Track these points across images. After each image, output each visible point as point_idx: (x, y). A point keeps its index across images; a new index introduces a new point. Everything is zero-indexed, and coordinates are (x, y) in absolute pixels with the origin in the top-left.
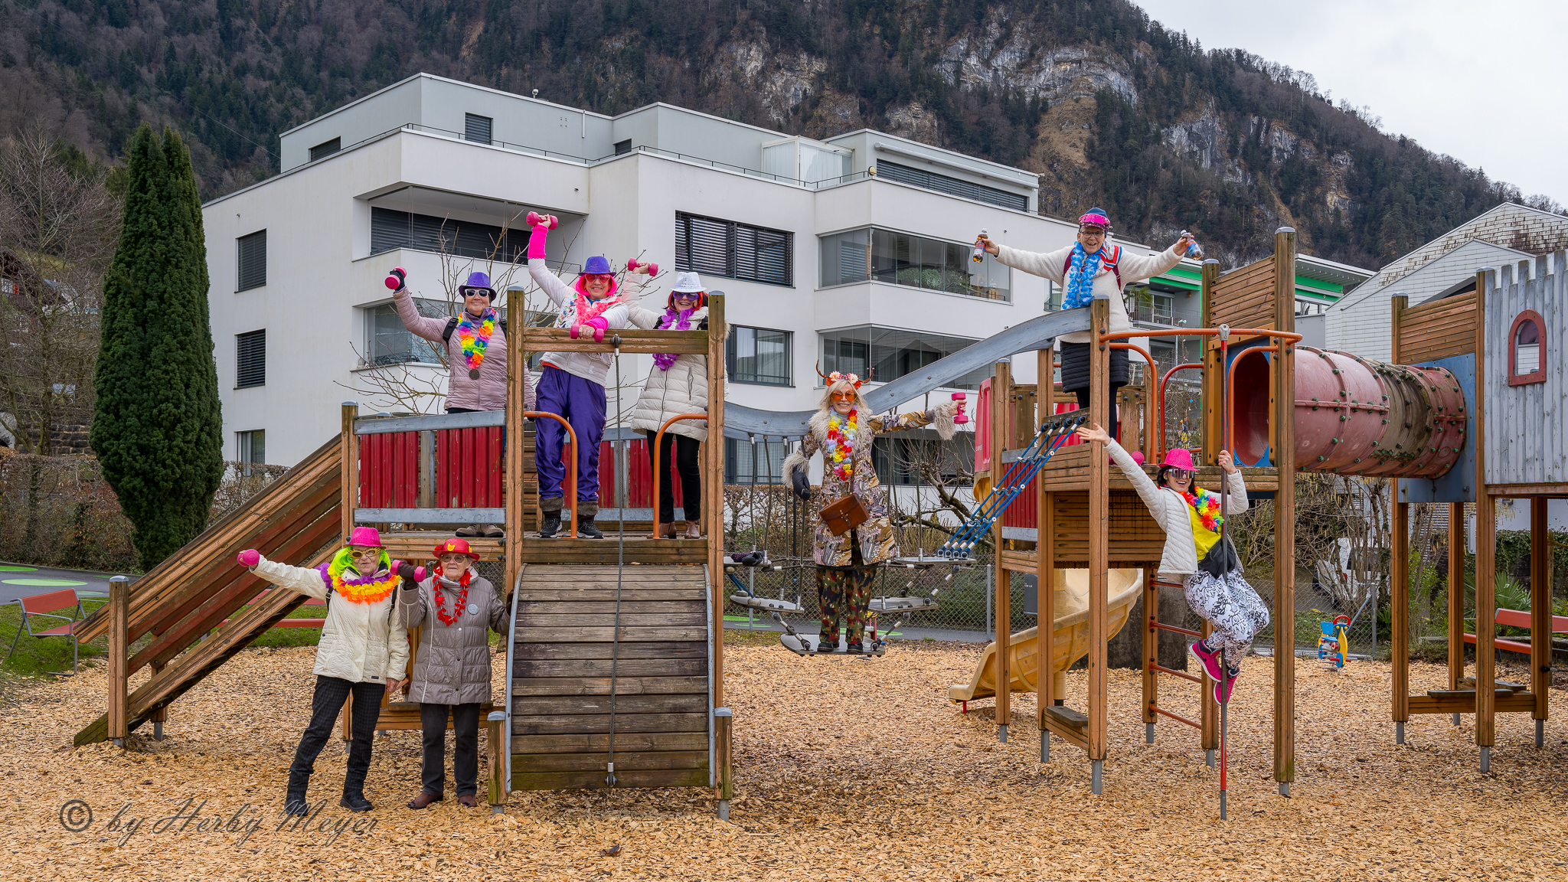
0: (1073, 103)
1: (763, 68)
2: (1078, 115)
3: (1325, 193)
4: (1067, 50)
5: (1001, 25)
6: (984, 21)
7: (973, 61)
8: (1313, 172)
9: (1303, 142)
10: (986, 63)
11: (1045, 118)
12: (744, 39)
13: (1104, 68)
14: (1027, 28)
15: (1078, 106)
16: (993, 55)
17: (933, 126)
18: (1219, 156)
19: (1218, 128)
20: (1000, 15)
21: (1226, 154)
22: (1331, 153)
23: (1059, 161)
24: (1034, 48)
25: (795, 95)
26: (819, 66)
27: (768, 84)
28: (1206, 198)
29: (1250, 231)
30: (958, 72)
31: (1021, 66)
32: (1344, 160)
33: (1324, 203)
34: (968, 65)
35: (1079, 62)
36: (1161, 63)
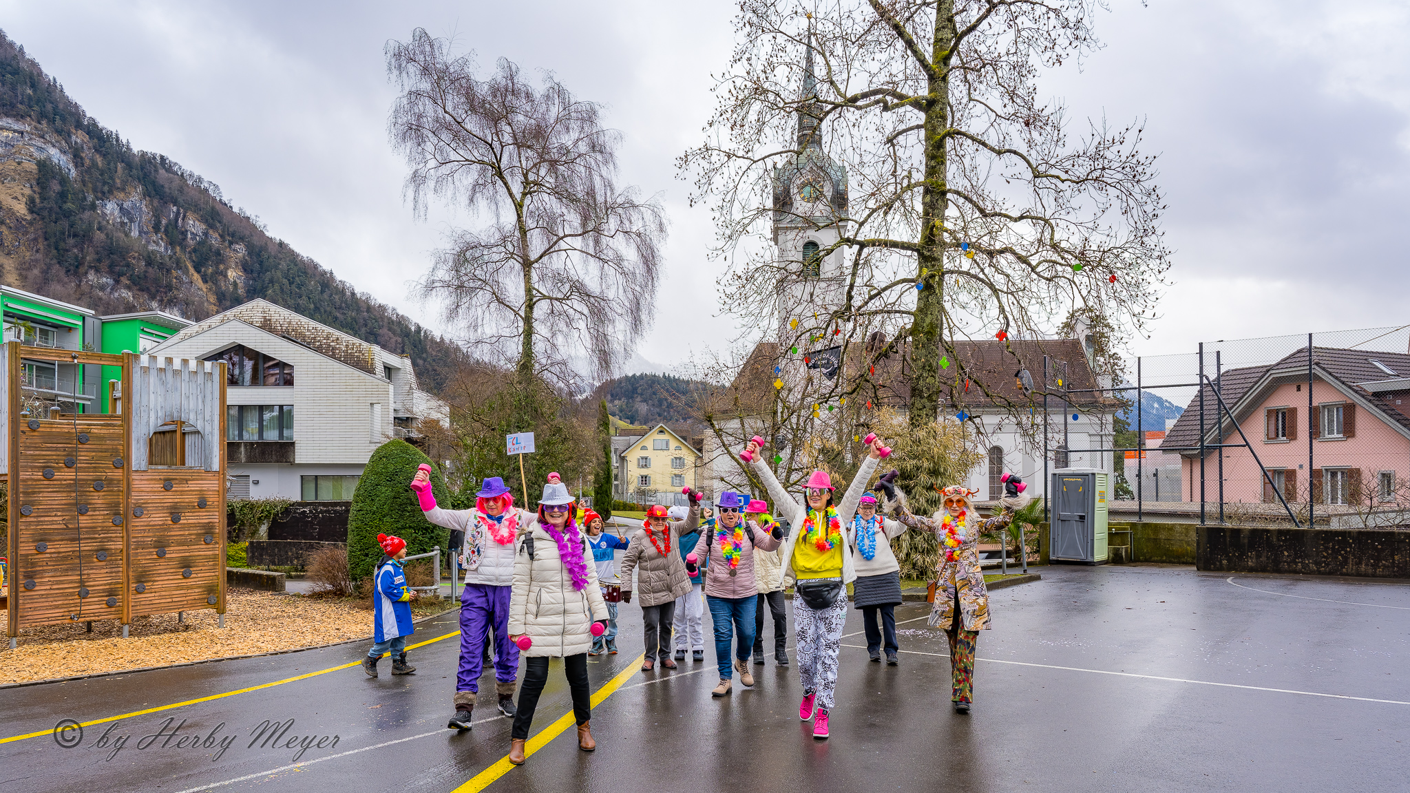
3: (227, 269)
8: (218, 253)
9: (211, 232)
18: (145, 229)
19: (144, 209)
29: (169, 288)
32: (241, 250)
33: (226, 276)
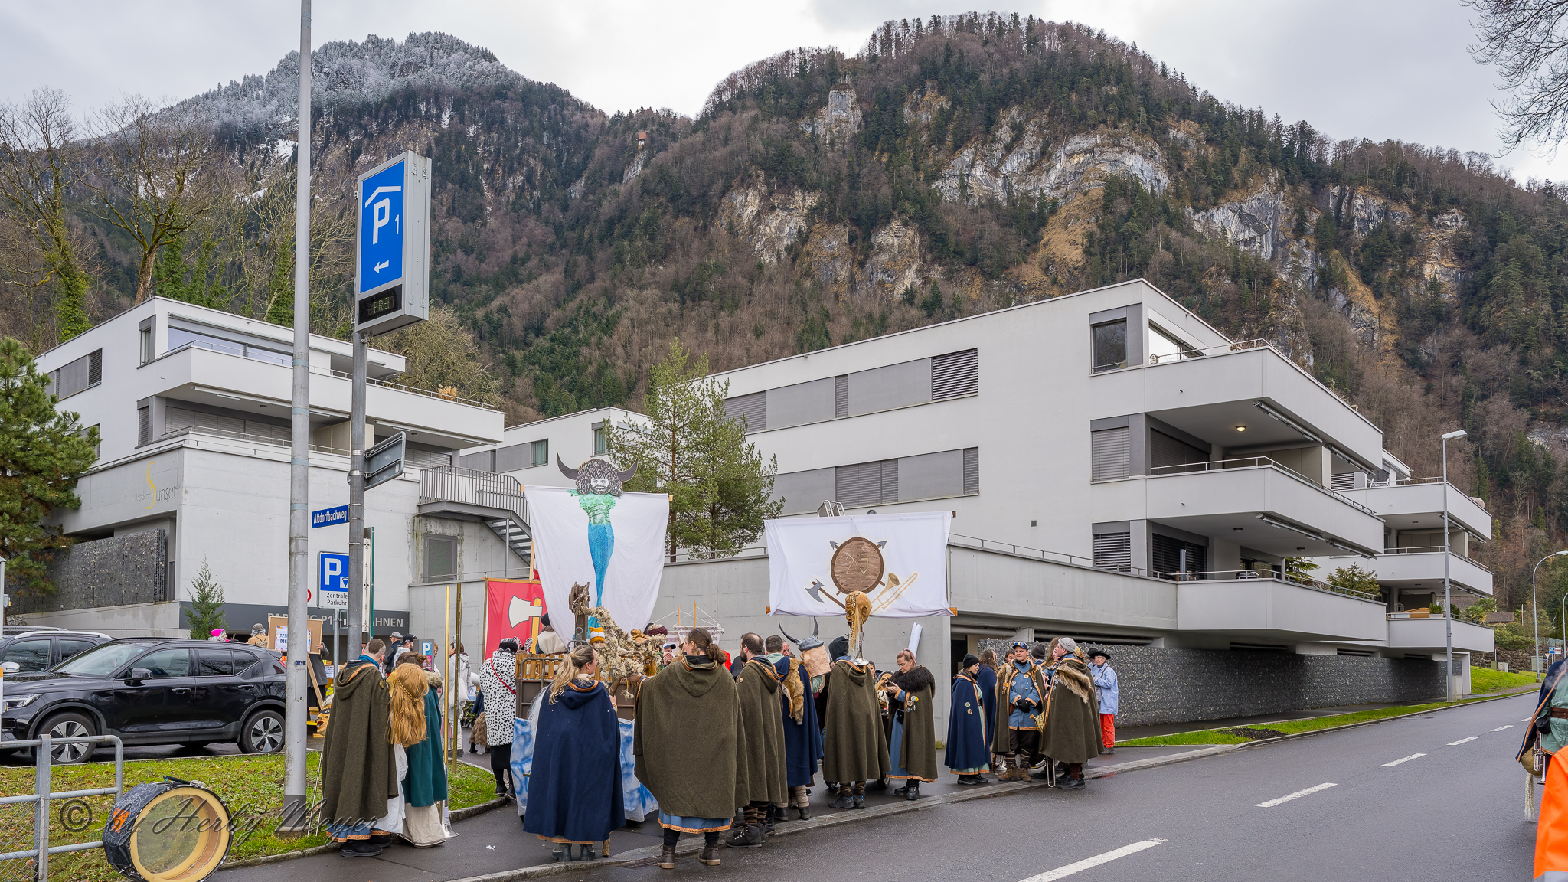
0: (1082, 197)
1: (758, 212)
2: (1084, 208)
4: (1077, 139)
5: (1014, 127)
6: (993, 128)
7: (979, 171)
10: (995, 172)
11: (1053, 220)
12: (743, 186)
13: (1120, 153)
14: (1040, 126)
15: (1086, 199)
16: (1002, 161)
17: (913, 242)
20: (1013, 118)
21: (1290, 234)
22: (1433, 214)
23: (1053, 262)
24: (1047, 144)
25: (790, 234)
26: (812, 200)
27: (762, 227)
28: (1211, 276)
30: (964, 187)
31: (1031, 168)
34: (974, 176)
35: (1091, 151)
36: (1209, 140)
